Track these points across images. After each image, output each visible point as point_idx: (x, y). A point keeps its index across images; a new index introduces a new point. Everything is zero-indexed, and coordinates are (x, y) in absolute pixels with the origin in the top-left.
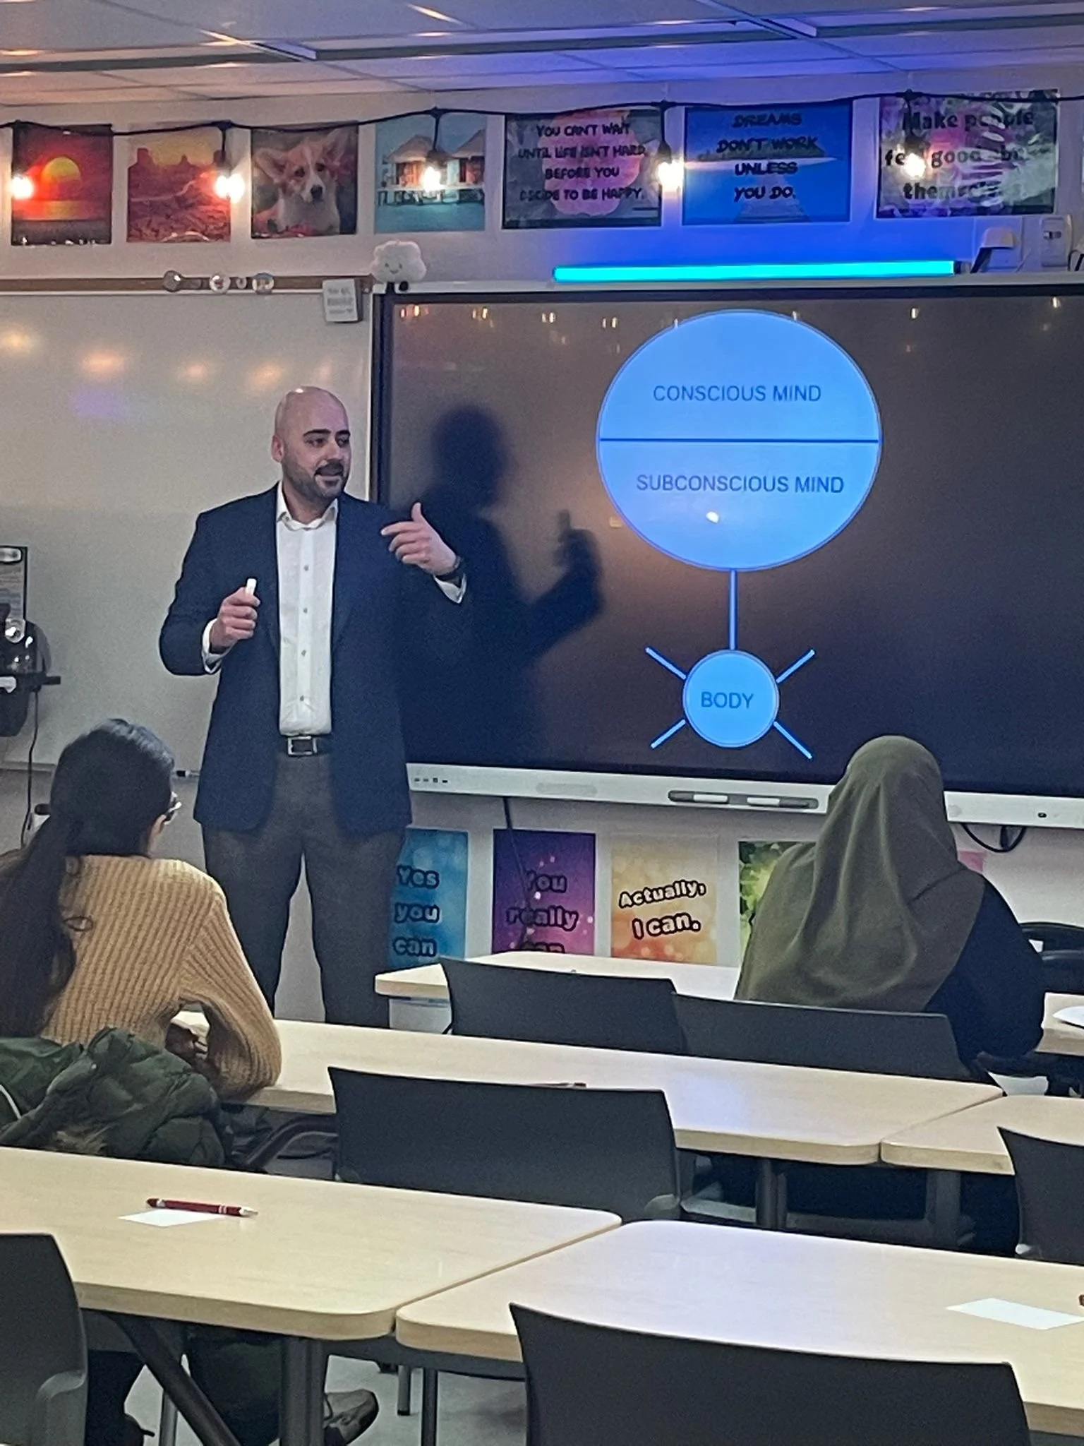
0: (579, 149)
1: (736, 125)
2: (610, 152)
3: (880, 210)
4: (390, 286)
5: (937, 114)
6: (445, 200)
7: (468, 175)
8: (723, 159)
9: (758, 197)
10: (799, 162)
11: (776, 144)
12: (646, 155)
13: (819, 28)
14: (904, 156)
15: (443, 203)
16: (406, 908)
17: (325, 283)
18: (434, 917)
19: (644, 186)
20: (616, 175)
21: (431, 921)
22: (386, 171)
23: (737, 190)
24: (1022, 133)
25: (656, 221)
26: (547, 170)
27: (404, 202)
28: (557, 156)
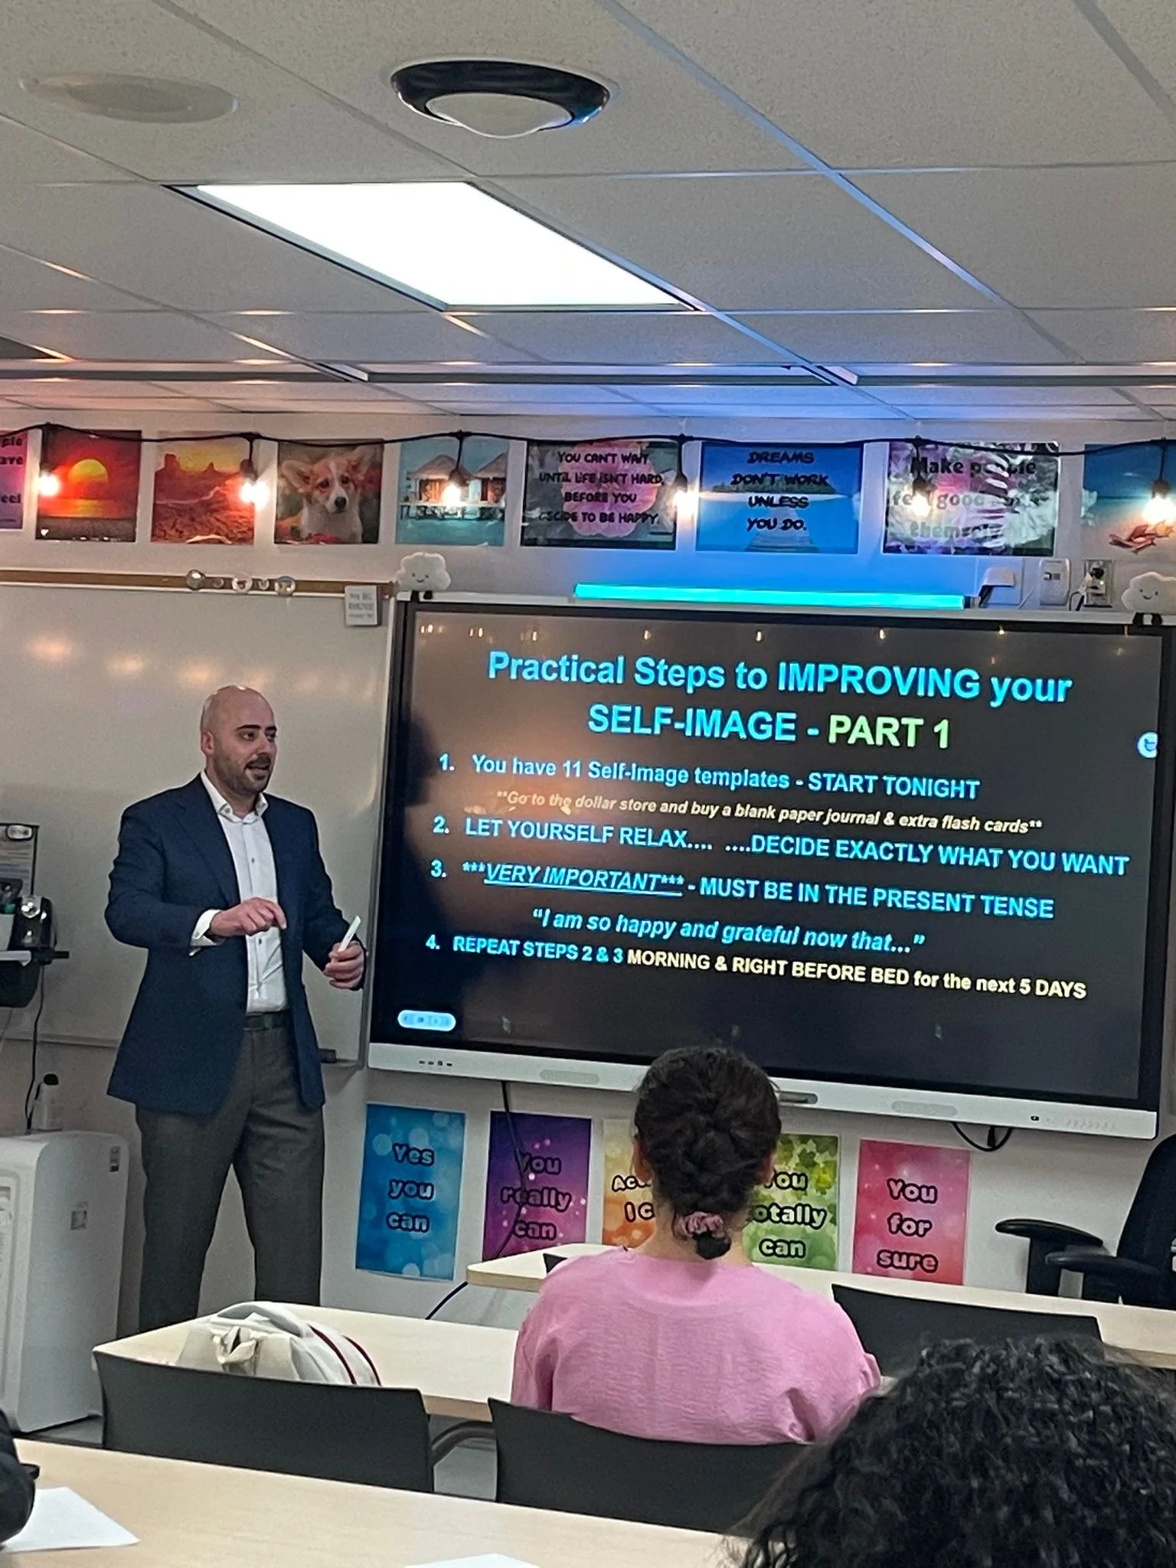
0: (598, 476)
1: (751, 461)
2: (629, 479)
3: (888, 545)
4: (415, 594)
5: (944, 460)
6: (466, 517)
7: (490, 494)
8: (737, 491)
9: (770, 528)
10: (811, 497)
11: (789, 480)
12: (663, 484)
13: (860, 377)
14: (911, 498)
15: (463, 519)
16: (400, 1185)
17: (347, 588)
18: (428, 1194)
19: (660, 513)
20: (633, 501)
21: (426, 1198)
22: (409, 487)
23: (749, 520)
24: (1024, 482)
25: (671, 546)
26: (567, 494)
27: (425, 516)
28: (577, 481)
